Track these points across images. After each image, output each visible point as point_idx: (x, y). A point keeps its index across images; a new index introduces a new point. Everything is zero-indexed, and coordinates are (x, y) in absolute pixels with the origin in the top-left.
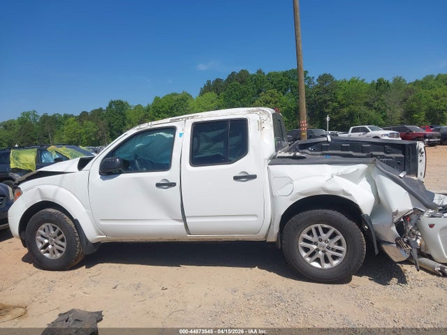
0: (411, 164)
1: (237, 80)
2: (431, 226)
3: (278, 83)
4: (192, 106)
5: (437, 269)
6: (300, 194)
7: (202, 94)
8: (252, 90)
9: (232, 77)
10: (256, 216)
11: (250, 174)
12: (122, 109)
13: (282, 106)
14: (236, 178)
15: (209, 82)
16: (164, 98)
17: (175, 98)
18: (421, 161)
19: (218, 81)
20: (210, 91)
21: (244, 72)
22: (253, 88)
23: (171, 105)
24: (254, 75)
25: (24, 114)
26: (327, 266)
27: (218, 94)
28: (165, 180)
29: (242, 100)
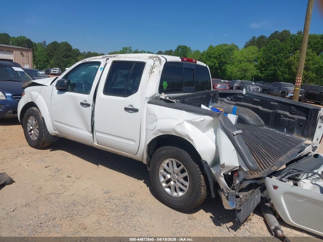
0: (310, 128)
1: (278, 38)
2: (275, 187)
3: (315, 44)
4: (236, 55)
5: (273, 228)
6: (160, 131)
7: (246, 47)
8: (289, 48)
9: (275, 35)
10: (134, 141)
11: (135, 108)
12: (186, 52)
13: (314, 64)
14: (126, 109)
15: (254, 38)
16: (216, 47)
17: (224, 48)
18: (320, 127)
19: (262, 37)
20: (254, 45)
21: (286, 32)
22: (291, 46)
23: (221, 52)
24: (294, 35)
25: (124, 48)
26: (175, 194)
27: (260, 48)
28: (85, 101)
29: (278, 55)
